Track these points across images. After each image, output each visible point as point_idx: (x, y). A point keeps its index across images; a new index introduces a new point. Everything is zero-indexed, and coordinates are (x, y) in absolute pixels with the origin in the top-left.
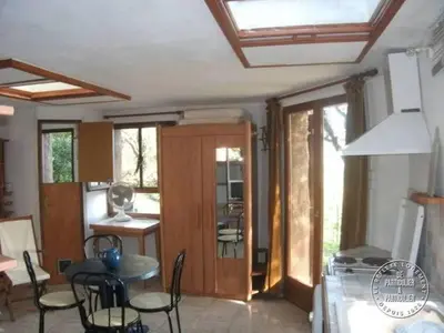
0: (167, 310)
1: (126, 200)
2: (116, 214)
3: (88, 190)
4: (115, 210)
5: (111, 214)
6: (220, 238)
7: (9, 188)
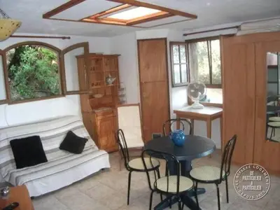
0: (217, 182)
1: (200, 93)
2: (193, 103)
3: (173, 86)
4: (193, 100)
5: (190, 103)
6: (270, 124)
7: (122, 86)
